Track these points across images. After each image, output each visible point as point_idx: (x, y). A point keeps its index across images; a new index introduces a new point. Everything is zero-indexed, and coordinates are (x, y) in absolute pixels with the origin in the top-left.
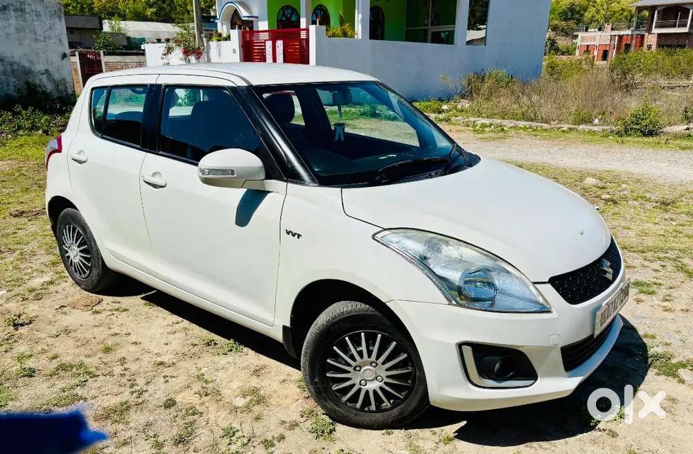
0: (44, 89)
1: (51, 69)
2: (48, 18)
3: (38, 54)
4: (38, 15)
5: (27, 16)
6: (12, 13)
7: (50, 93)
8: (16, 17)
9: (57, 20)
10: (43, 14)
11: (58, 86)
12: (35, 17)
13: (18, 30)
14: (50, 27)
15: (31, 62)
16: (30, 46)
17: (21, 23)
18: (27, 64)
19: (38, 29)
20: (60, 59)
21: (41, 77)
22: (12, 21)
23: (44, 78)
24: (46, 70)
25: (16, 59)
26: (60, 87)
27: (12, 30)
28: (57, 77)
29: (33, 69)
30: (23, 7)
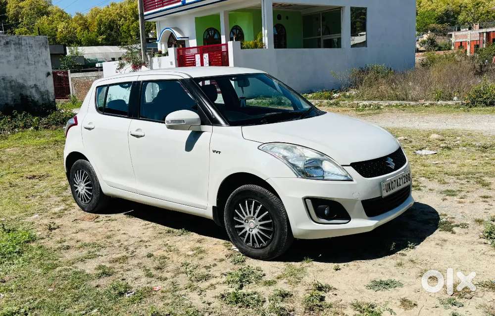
0: (33, 99)
1: (38, 84)
2: (38, 48)
3: (30, 73)
4: (31, 47)
5: (23, 48)
6: (13, 46)
7: (38, 101)
8: (15, 49)
9: (44, 50)
10: (34, 46)
11: (43, 96)
12: (28, 49)
13: (16, 58)
14: (39, 55)
15: (25, 80)
16: (24, 68)
17: (19, 53)
18: (21, 81)
19: (31, 56)
20: (45, 76)
21: (31, 90)
22: (12, 52)
23: (33, 91)
24: (35, 85)
25: (14, 78)
26: (44, 97)
27: (12, 58)
28: (42, 89)
29: (25, 84)
30: (20, 42)
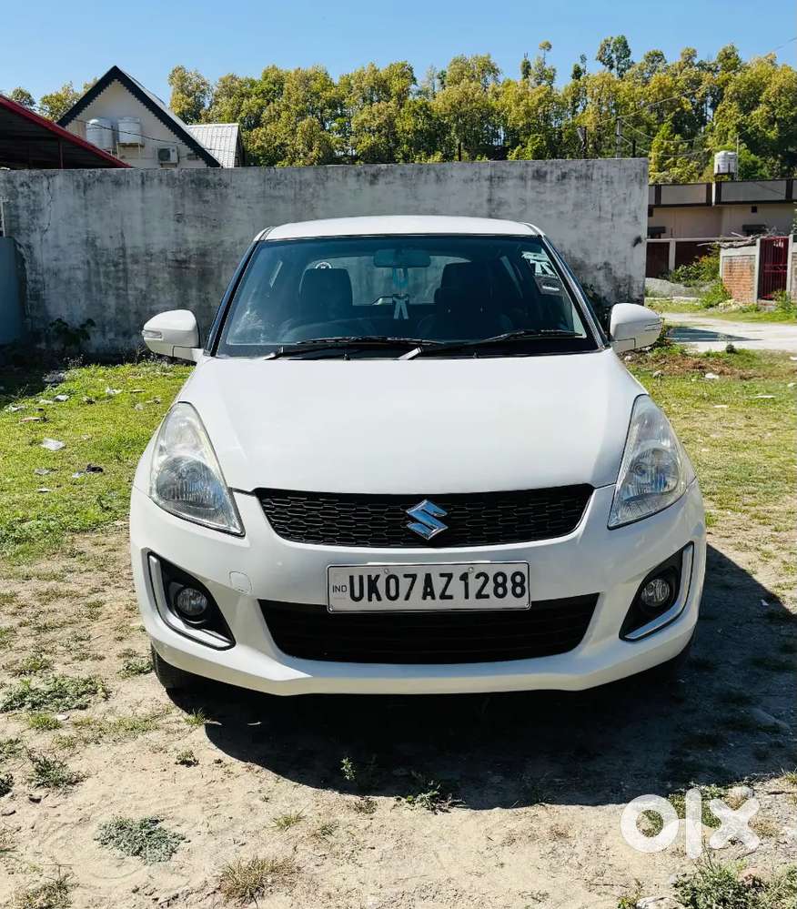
0: (596, 291)
1: (613, 262)
2: (624, 184)
3: (598, 239)
4: (610, 182)
5: (593, 185)
6: (573, 182)
7: (604, 298)
8: (577, 188)
9: (637, 187)
10: (616, 179)
11: (620, 286)
12: (604, 186)
13: (577, 206)
14: (625, 199)
15: (586, 252)
16: (589, 228)
17: (583, 195)
18: (579, 255)
19: (606, 202)
20: (629, 245)
21: (595, 273)
22: (572, 194)
23: (600, 276)
24: (605, 264)
25: (566, 249)
26: (621, 290)
27: (568, 208)
28: (620, 273)
29: (587, 262)
30: (589, 173)
